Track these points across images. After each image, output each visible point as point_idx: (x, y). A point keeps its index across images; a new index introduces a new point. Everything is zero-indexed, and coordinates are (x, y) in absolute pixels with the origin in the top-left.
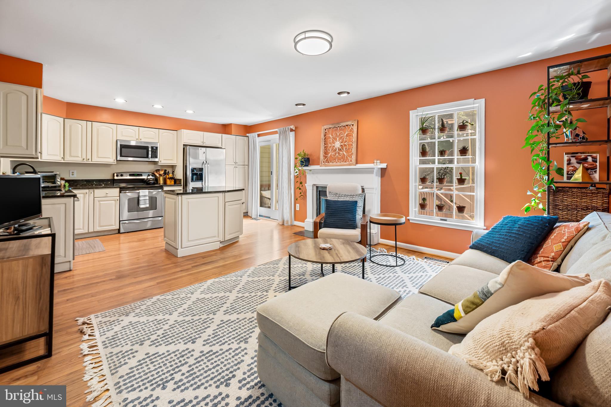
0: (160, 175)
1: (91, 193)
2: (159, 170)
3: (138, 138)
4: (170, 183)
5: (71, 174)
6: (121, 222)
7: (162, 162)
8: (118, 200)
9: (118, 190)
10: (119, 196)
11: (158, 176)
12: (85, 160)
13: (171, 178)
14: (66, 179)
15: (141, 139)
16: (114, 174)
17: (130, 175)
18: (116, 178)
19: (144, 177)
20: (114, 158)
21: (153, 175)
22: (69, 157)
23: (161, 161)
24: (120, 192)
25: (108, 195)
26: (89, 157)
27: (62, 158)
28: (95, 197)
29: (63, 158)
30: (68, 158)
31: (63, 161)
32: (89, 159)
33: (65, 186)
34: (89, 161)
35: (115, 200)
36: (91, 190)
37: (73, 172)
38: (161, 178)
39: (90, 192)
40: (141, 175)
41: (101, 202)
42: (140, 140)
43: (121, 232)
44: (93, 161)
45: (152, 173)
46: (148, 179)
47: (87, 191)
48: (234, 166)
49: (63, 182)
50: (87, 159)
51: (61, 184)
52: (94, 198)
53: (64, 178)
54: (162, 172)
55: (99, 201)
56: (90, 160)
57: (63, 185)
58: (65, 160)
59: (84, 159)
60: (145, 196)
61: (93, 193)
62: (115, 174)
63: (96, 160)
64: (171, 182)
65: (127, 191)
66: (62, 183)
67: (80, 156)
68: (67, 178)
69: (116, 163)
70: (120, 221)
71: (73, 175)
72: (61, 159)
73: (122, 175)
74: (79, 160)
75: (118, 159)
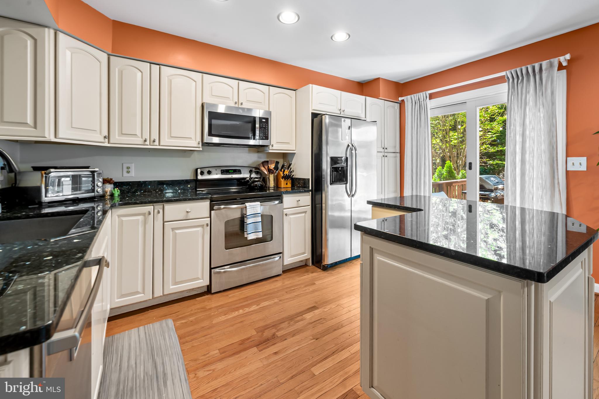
0: (270, 171)
1: (159, 212)
2: (268, 162)
3: (237, 101)
4: (285, 186)
5: (125, 170)
6: (213, 270)
7: (274, 148)
8: (207, 225)
9: (206, 204)
10: (208, 216)
11: (266, 173)
12: (148, 142)
13: (286, 177)
14: (116, 180)
15: (242, 104)
16: (197, 170)
17: (223, 172)
18: (200, 177)
19: (245, 175)
20: (199, 139)
21: (258, 171)
22: (119, 136)
23: (272, 146)
24: (211, 209)
25: (191, 216)
26: (155, 136)
27: (105, 137)
28: (166, 220)
29: (108, 137)
30: (117, 137)
31: (106, 144)
32: (154, 141)
33: (112, 195)
34: (155, 143)
35: (202, 226)
36: (159, 207)
37: (128, 168)
38: (272, 177)
39: (156, 211)
40: (239, 172)
41: (177, 231)
42: (240, 104)
43: (213, 291)
44: (162, 144)
45: (256, 168)
46: (252, 178)
47: (149, 208)
48: (382, 154)
49: (109, 188)
50: (152, 140)
51: (105, 192)
52: (164, 222)
53: (111, 179)
54: (272, 166)
55: (173, 229)
56: (157, 143)
57: (108, 194)
58: (111, 141)
59: (145, 141)
60: (255, 215)
61: (161, 211)
62: (199, 171)
63: (167, 142)
64: (287, 184)
65: (222, 207)
66: (106, 190)
67: (139, 133)
68: (118, 178)
69: (201, 149)
70: (211, 269)
71: (128, 172)
72: (102, 140)
73: (209, 173)
74: (136, 142)
75: (205, 141)
